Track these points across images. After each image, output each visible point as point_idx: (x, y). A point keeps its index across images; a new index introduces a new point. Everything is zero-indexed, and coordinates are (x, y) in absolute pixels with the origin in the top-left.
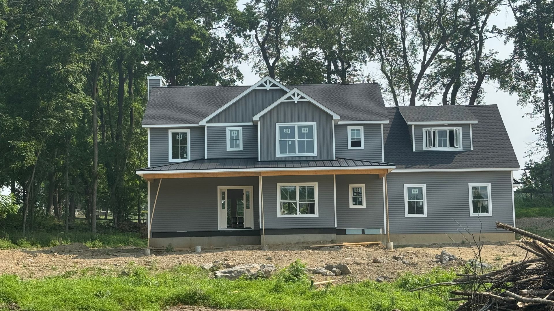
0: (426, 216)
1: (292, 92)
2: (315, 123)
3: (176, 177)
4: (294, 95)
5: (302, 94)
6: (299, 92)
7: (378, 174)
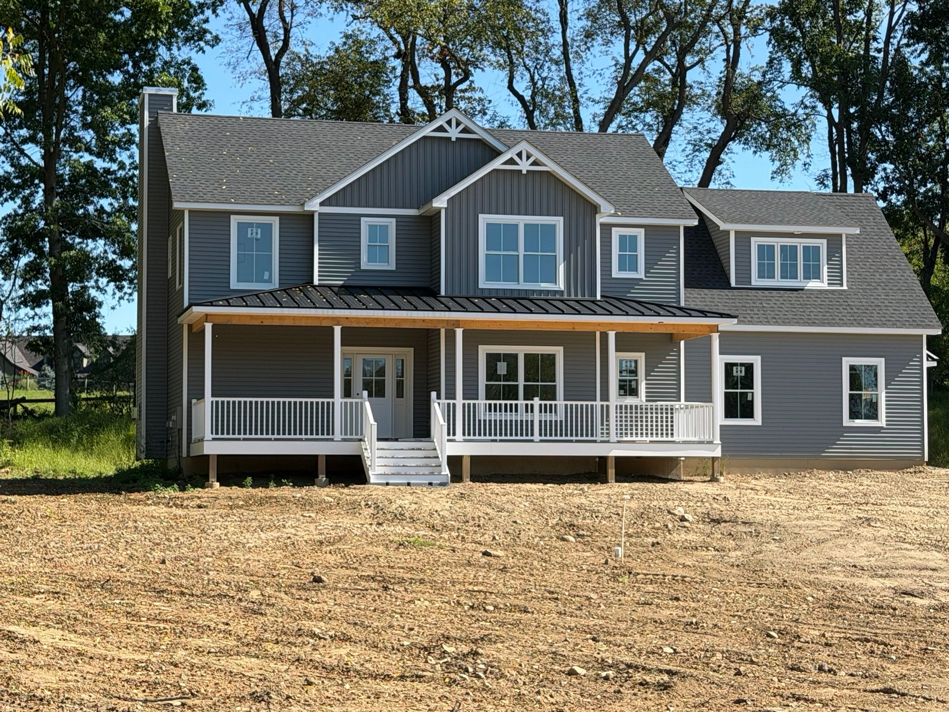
0: (760, 423)
1: (516, 150)
2: (561, 219)
3: (276, 323)
4: (519, 155)
5: (537, 155)
6: (532, 150)
7: (671, 334)
